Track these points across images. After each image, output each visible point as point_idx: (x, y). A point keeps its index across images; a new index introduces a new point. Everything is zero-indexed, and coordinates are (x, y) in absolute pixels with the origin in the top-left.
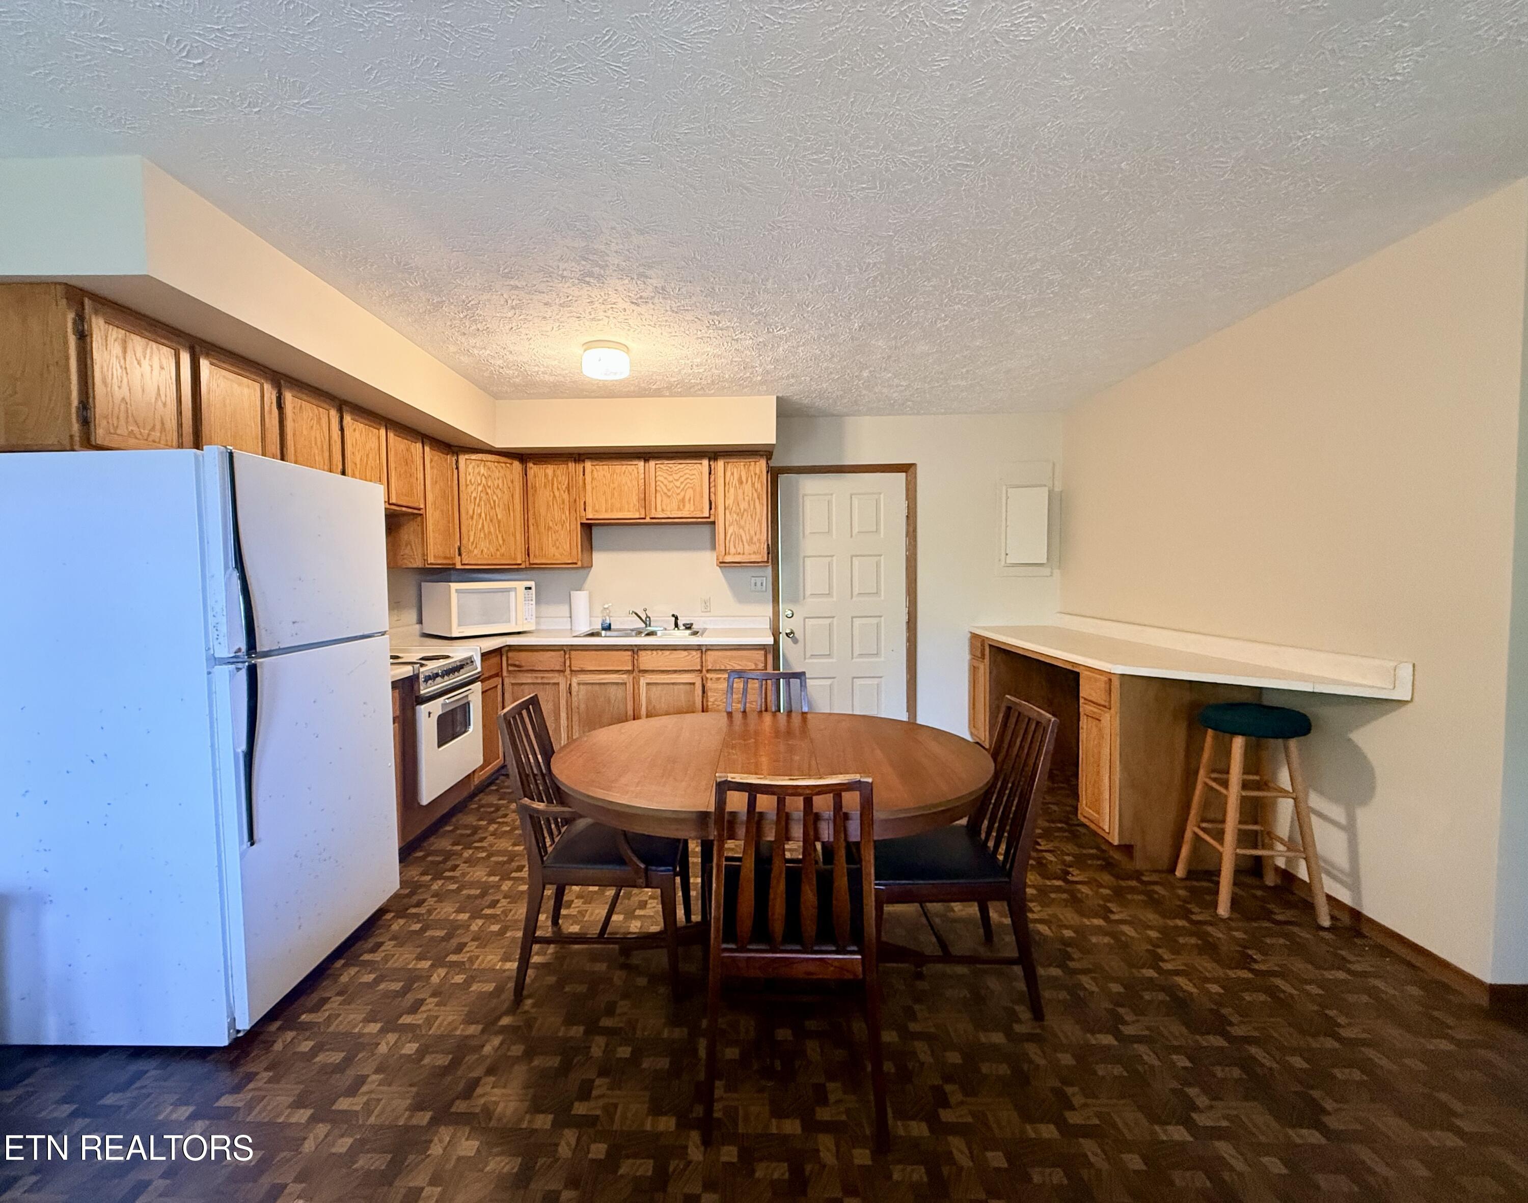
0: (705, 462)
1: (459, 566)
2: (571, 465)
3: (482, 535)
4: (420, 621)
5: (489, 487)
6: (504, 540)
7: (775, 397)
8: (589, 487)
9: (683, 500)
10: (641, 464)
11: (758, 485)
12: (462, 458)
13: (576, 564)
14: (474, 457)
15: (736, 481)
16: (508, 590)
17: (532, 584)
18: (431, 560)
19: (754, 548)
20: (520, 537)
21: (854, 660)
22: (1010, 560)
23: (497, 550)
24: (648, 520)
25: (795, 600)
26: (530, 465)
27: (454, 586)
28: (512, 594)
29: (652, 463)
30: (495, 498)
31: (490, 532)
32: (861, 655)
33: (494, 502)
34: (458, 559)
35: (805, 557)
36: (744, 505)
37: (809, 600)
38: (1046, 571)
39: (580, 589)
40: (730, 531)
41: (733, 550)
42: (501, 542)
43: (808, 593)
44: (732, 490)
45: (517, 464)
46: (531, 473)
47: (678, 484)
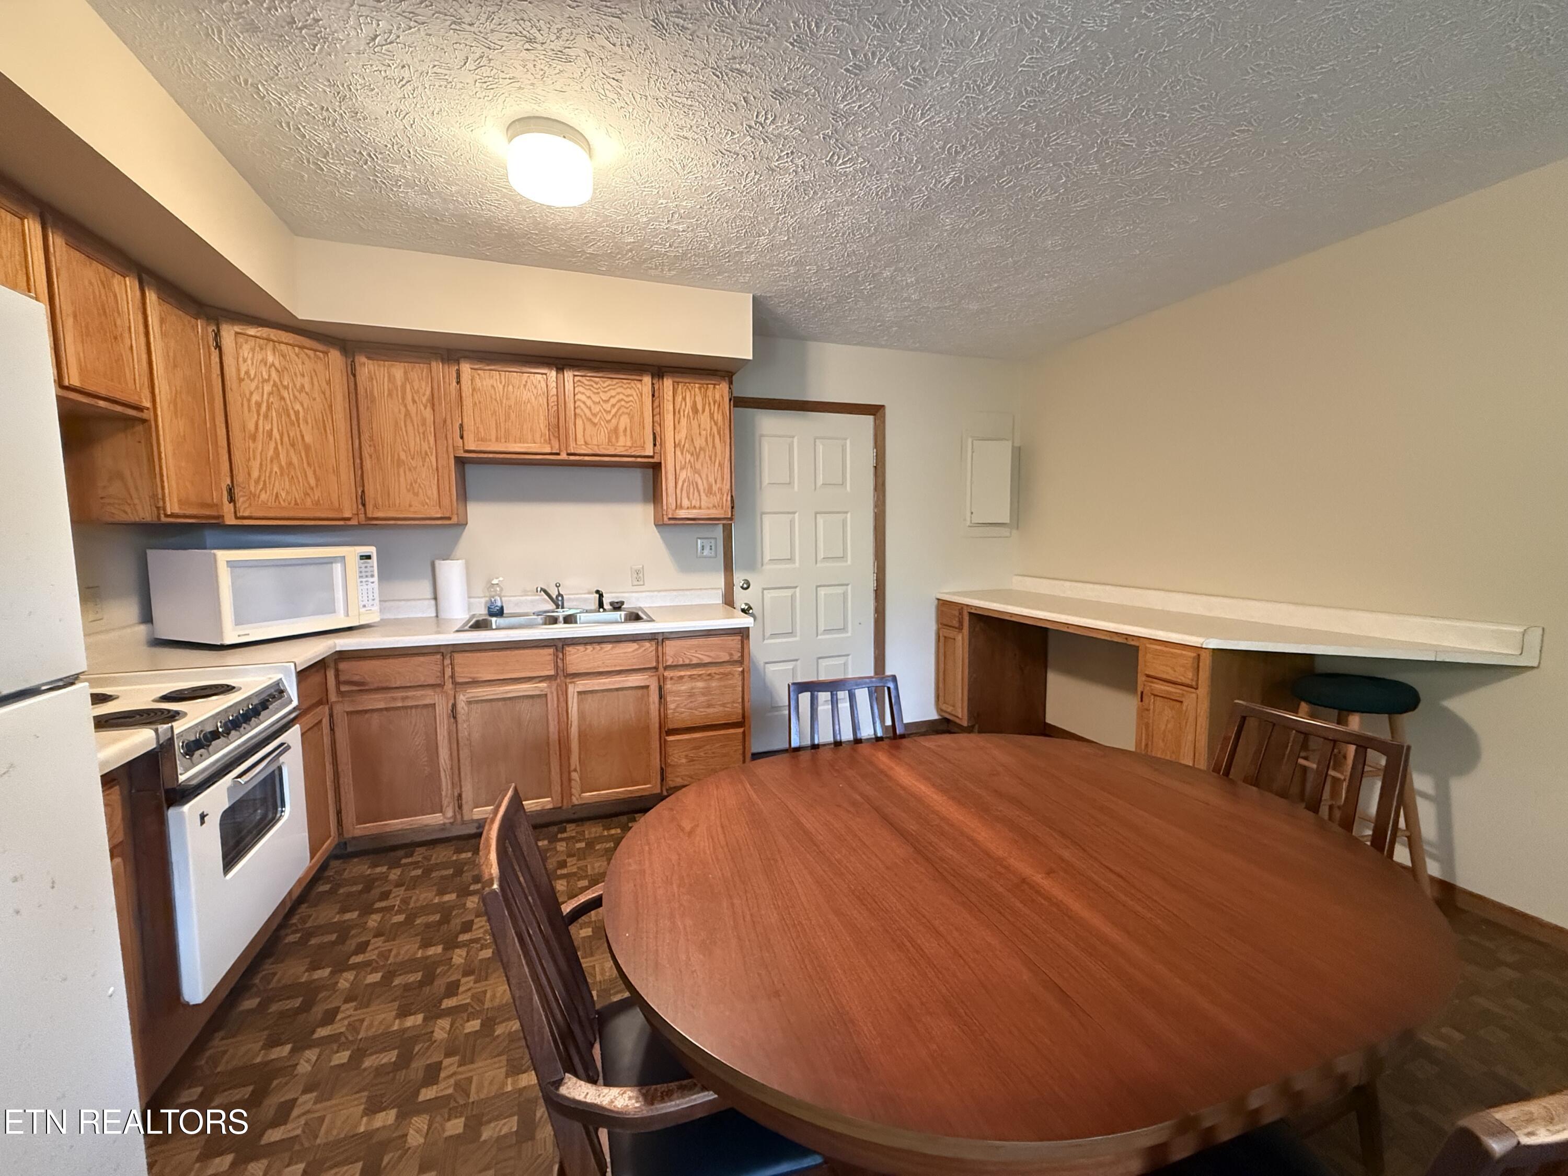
0: (647, 379)
1: (230, 520)
2: (438, 367)
3: (276, 469)
4: (147, 617)
5: (286, 388)
6: (317, 480)
7: (751, 295)
8: (468, 402)
9: (616, 430)
10: (552, 373)
11: (718, 417)
12: (228, 333)
13: (449, 518)
14: (252, 331)
15: (688, 409)
16: (330, 561)
17: (371, 550)
18: (172, 506)
19: (715, 500)
20: (347, 476)
21: (819, 637)
22: (976, 520)
23: (306, 494)
24: (563, 456)
25: (752, 565)
26: (361, 359)
27: (223, 556)
28: (338, 567)
29: (569, 375)
30: (298, 407)
31: (290, 464)
32: (826, 631)
33: (297, 413)
34: (228, 508)
35: (763, 513)
36: (699, 442)
37: (767, 567)
38: (1005, 532)
39: (447, 557)
40: (683, 475)
41: (686, 503)
42: (313, 482)
43: (767, 557)
44: (684, 421)
45: (335, 356)
47: (607, 406)
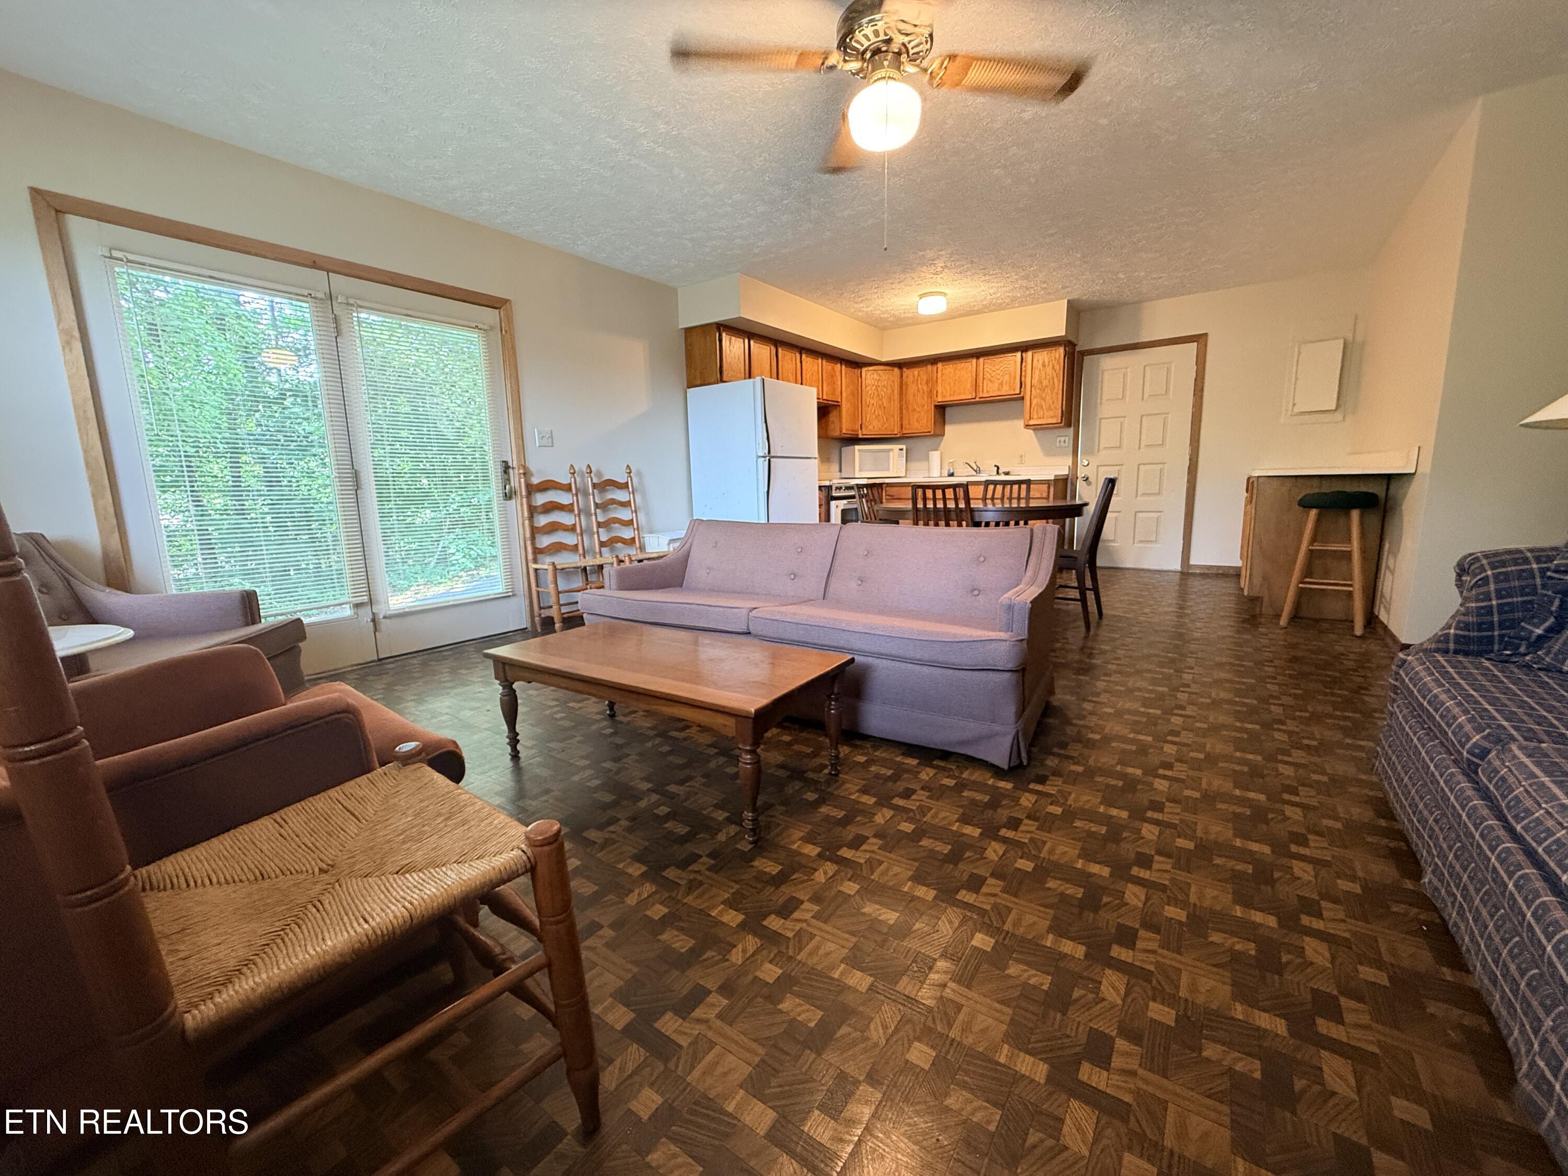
0: (1019, 354)
1: (860, 436)
2: (929, 367)
3: (875, 416)
4: (840, 471)
5: (880, 386)
6: (887, 419)
7: (1066, 301)
8: (939, 381)
9: (1002, 383)
10: (974, 361)
11: (1057, 367)
12: (864, 370)
13: (934, 432)
14: (871, 368)
15: (1040, 366)
16: (891, 450)
17: (904, 447)
18: (844, 431)
19: (1051, 413)
20: (897, 418)
21: (1138, 498)
22: (1296, 410)
23: (884, 426)
24: (977, 399)
25: (1089, 452)
26: (905, 370)
27: (857, 447)
28: (891, 453)
29: (982, 360)
30: (883, 393)
31: (879, 414)
32: (1143, 495)
33: (883, 395)
34: (860, 431)
35: (1101, 419)
36: (1045, 383)
37: (1103, 453)
38: (1338, 416)
39: (936, 450)
40: (1034, 402)
41: (1035, 416)
42: (886, 421)
43: (1102, 446)
44: (1037, 372)
45: (896, 370)
46: (905, 375)
47: (998, 372)
